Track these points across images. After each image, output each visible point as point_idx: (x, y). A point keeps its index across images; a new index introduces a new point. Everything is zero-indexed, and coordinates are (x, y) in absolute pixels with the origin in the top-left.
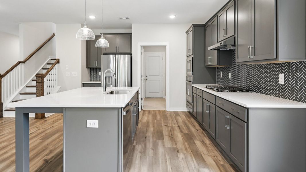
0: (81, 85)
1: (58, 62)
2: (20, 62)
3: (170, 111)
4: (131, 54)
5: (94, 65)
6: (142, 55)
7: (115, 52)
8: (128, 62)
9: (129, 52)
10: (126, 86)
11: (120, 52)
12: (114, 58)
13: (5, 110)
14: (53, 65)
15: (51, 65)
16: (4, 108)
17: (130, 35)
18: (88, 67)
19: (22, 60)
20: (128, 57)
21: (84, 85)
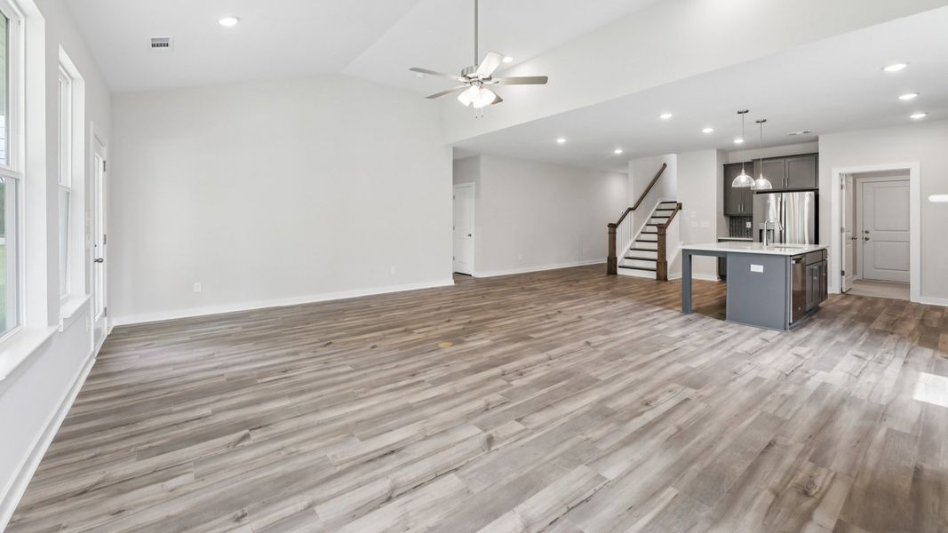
0: (715, 239)
1: (680, 208)
2: (630, 209)
3: (922, 303)
4: (816, 191)
5: (738, 209)
6: (844, 190)
7: (781, 188)
8: (810, 204)
9: (813, 186)
10: (804, 243)
11: (791, 187)
12: (779, 199)
13: (620, 267)
14: (675, 211)
15: (672, 212)
16: (618, 265)
17: (816, 155)
18: (726, 214)
19: (632, 206)
20: (810, 195)
21: (719, 241)
